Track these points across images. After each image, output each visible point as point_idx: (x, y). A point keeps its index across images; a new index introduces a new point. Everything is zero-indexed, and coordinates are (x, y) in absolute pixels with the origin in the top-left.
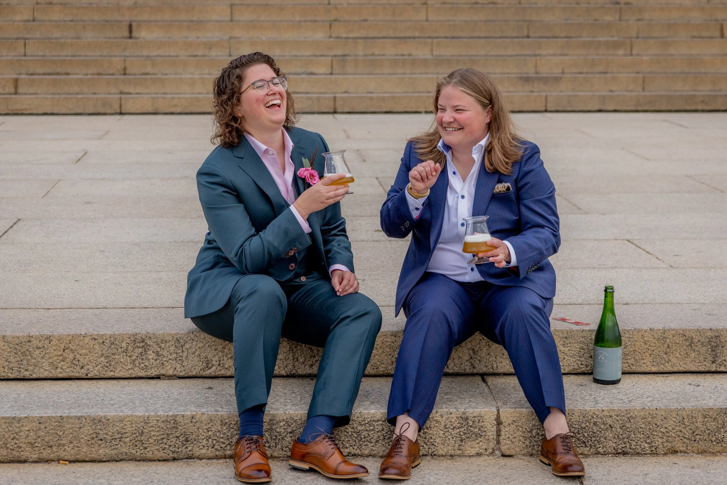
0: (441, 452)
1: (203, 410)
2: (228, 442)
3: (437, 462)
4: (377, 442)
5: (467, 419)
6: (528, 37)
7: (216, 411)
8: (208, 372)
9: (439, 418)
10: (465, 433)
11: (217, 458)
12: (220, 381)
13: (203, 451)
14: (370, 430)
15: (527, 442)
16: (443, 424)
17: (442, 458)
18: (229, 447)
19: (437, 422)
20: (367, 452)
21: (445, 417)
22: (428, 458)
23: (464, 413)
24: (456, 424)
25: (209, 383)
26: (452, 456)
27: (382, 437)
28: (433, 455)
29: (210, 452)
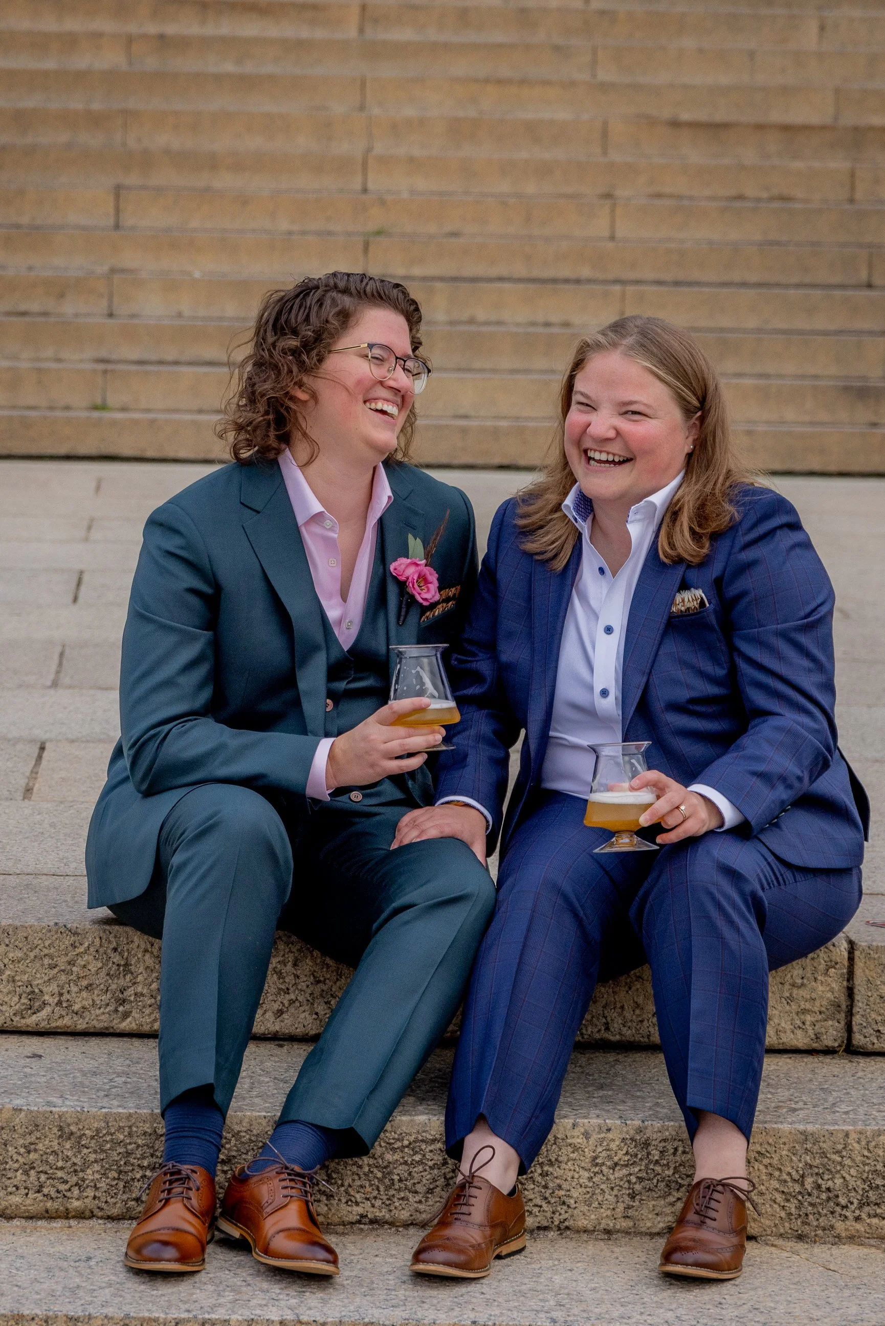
0: (582, 1223)
1: (18, 1102)
2: (75, 1179)
3: (572, 1244)
4: (430, 1191)
5: (646, 1144)
6: (870, 286)
7: (49, 1103)
8: (31, 1021)
9: (579, 1141)
10: (640, 1179)
11: (48, 1216)
12: (61, 1041)
13: (16, 1199)
14: (414, 1164)
15: (792, 1206)
16: (589, 1154)
17: (585, 1237)
18: (76, 1191)
19: (576, 1149)
20: (404, 1215)
21: (595, 1137)
22: (551, 1234)
23: (639, 1131)
24: (620, 1156)
25: (34, 1044)
26: (608, 1232)
27: (441, 1182)
28: (563, 1229)
29: (34, 1201)
